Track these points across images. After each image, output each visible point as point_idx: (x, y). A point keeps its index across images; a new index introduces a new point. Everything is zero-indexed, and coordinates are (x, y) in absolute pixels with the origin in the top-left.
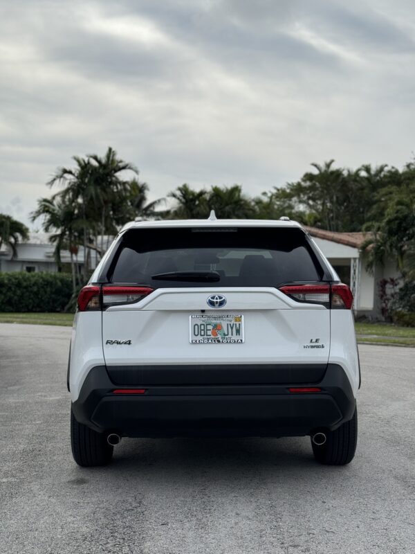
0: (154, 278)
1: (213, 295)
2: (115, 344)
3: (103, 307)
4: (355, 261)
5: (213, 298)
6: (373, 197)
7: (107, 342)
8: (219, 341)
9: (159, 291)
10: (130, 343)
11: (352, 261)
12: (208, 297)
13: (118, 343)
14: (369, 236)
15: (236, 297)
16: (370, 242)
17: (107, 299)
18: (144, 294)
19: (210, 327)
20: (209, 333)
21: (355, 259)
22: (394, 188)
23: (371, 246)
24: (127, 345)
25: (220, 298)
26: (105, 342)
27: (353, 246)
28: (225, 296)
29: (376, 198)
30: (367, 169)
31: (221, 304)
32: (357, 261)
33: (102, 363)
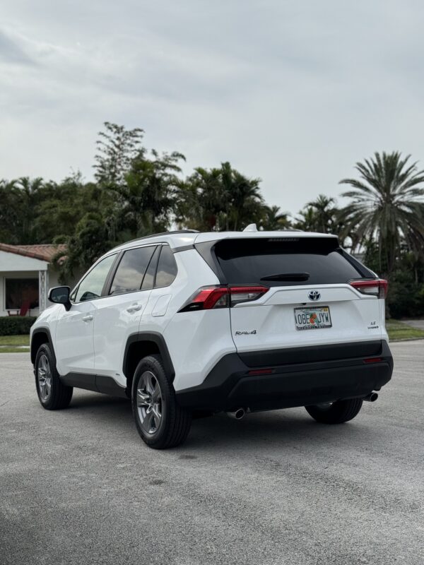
0: (262, 279)
1: (311, 290)
2: (244, 335)
3: (230, 304)
4: (43, 274)
5: (312, 293)
6: (37, 209)
7: (237, 333)
8: (316, 327)
9: (273, 289)
10: (255, 333)
11: (40, 274)
12: (308, 293)
13: (246, 333)
14: (62, 248)
15: (328, 292)
16: (62, 255)
17: (234, 298)
18: (261, 293)
19: (308, 317)
20: (309, 321)
21: (43, 271)
22: (56, 202)
23: (63, 258)
24: (253, 335)
25: (317, 293)
26: (234, 333)
27: (41, 258)
28: (320, 292)
29: (39, 211)
30: (25, 182)
31: (318, 297)
32: (45, 273)
33: (233, 350)
